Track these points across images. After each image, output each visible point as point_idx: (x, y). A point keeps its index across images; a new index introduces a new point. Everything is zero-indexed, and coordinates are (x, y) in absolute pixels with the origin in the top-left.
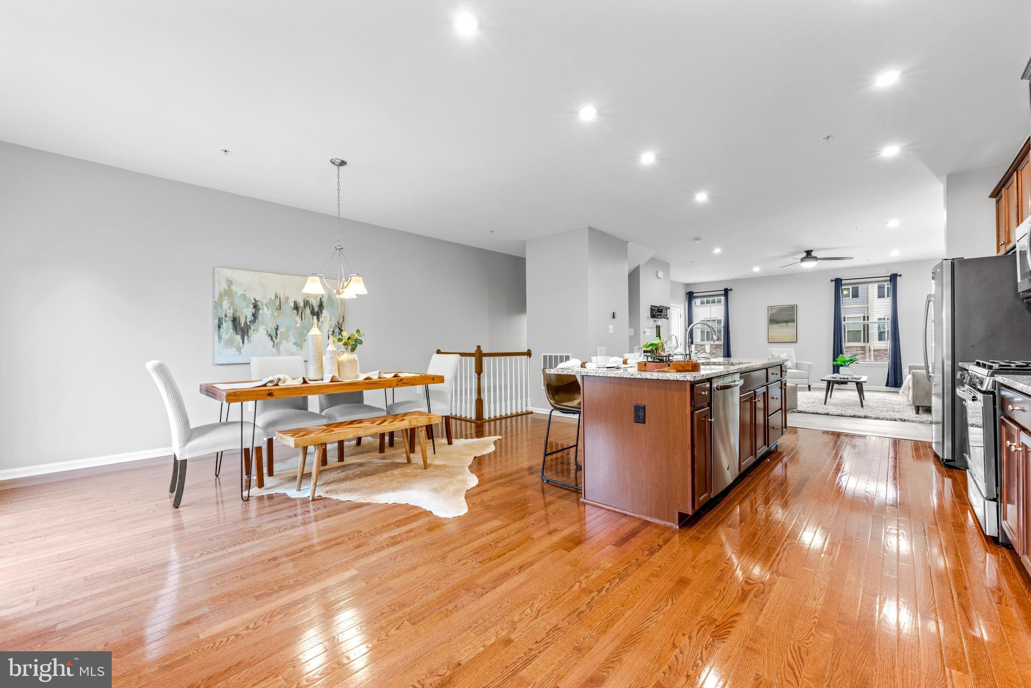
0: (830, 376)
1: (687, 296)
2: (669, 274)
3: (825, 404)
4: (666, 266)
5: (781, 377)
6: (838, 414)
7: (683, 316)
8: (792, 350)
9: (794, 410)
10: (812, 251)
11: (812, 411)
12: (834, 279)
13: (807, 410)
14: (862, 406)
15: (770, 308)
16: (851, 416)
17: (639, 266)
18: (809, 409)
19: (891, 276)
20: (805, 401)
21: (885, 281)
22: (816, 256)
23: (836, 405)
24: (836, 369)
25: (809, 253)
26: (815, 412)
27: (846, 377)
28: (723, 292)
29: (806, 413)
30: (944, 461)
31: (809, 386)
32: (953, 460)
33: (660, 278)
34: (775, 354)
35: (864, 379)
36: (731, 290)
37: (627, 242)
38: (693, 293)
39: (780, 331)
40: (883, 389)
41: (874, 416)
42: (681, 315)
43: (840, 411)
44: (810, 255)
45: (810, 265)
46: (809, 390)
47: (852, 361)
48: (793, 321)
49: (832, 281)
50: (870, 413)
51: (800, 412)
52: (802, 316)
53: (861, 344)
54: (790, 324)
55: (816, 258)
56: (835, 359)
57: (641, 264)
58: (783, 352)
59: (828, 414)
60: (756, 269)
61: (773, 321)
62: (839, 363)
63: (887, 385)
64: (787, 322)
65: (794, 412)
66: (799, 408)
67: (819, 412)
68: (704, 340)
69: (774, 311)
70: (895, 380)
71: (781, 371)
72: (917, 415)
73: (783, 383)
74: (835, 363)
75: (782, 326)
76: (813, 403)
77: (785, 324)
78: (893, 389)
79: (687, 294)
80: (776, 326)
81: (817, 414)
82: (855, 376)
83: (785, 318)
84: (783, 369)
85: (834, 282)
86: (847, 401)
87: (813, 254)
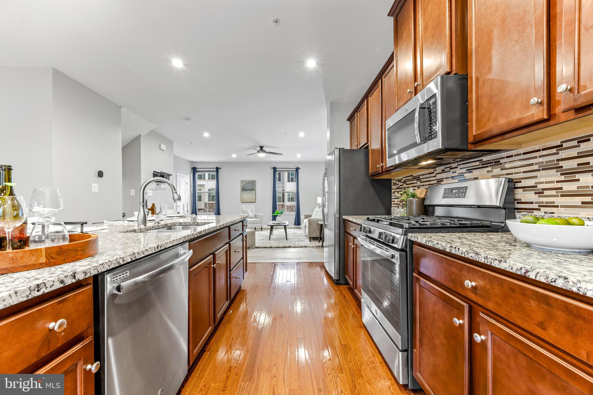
0: (271, 223)
1: (192, 170)
2: (173, 150)
3: (270, 240)
4: (170, 143)
5: (243, 231)
6: (276, 246)
7: (189, 184)
8: (253, 207)
9: (254, 247)
10: (263, 147)
11: (263, 246)
12: (273, 167)
13: (261, 246)
14: (287, 239)
15: (242, 181)
16: (283, 247)
17: (140, 134)
18: (262, 245)
19: (296, 168)
20: (259, 238)
21: (294, 171)
22: (265, 150)
23: (275, 240)
24: (274, 218)
25: (261, 148)
26: (265, 246)
27: (279, 222)
28: (215, 170)
29: (260, 248)
30: (335, 281)
31: (262, 228)
32: (339, 280)
33: (163, 150)
34: (244, 209)
35: (287, 224)
36: (220, 168)
37: (121, 107)
38: (196, 168)
39: (248, 196)
40: (293, 226)
41: (293, 246)
42: (187, 183)
43: (277, 244)
44: (262, 149)
45: (262, 155)
46: (262, 230)
47: (282, 213)
48: (254, 190)
49: (272, 168)
50: (291, 244)
51: (257, 248)
52: (258, 187)
53: (281, 203)
54: (252, 191)
55: (265, 152)
56: (273, 212)
57: (143, 134)
58: (248, 208)
59: (271, 247)
60: (234, 156)
61: (243, 189)
62: (276, 214)
63: (295, 225)
64: (250, 190)
65: (254, 248)
66: (257, 245)
67: (267, 246)
68: (210, 201)
69: (244, 183)
70: (298, 222)
71: (243, 226)
72: (310, 242)
73: (244, 236)
74: (274, 214)
75: (248, 193)
76: (264, 239)
77: (250, 191)
78: (297, 226)
79: (192, 168)
80: (245, 192)
81: (266, 248)
82: (284, 222)
83: (250, 188)
84: (244, 224)
85: (273, 169)
86: (280, 237)
87: (264, 149)
